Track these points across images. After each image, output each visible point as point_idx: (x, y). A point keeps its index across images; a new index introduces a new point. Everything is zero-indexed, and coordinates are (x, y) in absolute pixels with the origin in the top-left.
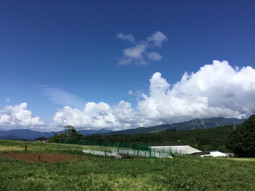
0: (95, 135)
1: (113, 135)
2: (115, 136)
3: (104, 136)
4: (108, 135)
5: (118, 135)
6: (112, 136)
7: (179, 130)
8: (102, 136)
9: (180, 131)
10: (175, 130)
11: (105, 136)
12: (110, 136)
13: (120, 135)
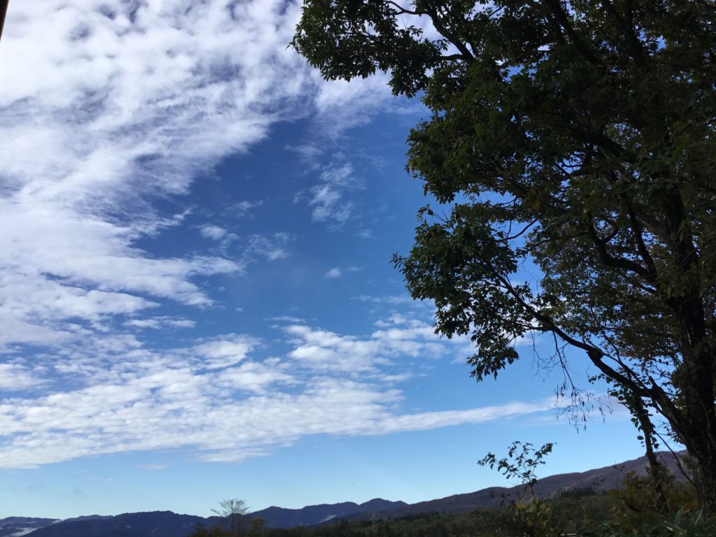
0: (350, 521)
1: (403, 516)
2: (409, 518)
3: (377, 522)
4: (389, 518)
5: (418, 517)
6: (402, 521)
7: (601, 492)
8: (370, 524)
9: (605, 493)
10: (589, 491)
11: (381, 520)
12: (396, 520)
13: (422, 515)
